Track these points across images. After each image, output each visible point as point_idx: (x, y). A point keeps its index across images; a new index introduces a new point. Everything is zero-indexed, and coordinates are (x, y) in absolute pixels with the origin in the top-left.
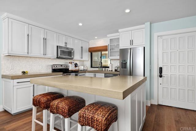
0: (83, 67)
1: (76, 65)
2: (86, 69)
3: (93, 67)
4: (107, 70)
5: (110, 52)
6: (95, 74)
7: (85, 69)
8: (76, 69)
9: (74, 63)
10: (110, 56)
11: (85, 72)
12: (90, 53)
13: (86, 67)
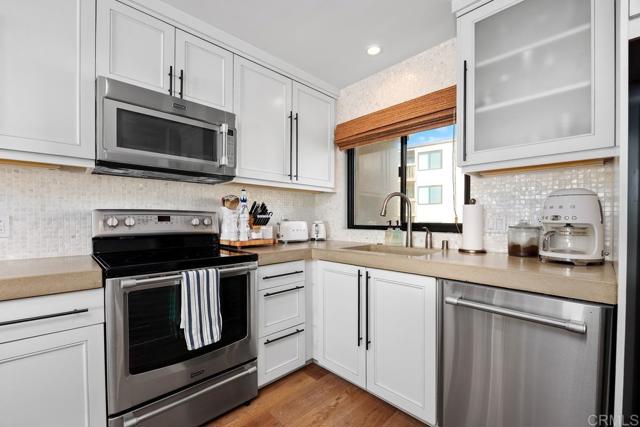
0: (303, 225)
1: (259, 216)
2: (322, 235)
3: (357, 223)
4: (446, 245)
5: (477, 116)
6: (363, 271)
7: (314, 236)
8: (254, 236)
9: (249, 205)
10: (477, 148)
11: (307, 257)
12: (342, 156)
13: (322, 227)
